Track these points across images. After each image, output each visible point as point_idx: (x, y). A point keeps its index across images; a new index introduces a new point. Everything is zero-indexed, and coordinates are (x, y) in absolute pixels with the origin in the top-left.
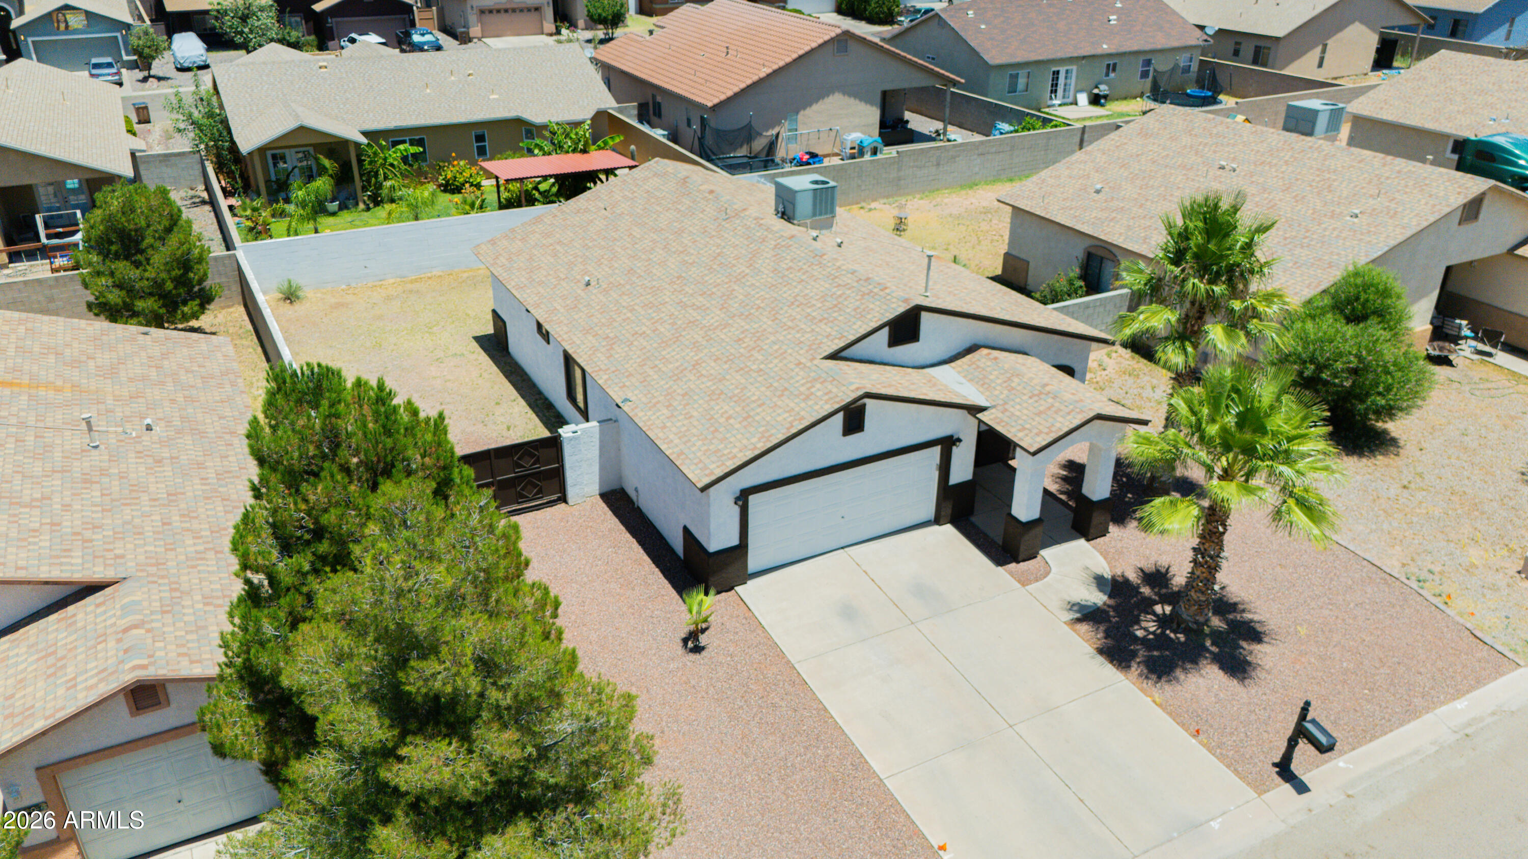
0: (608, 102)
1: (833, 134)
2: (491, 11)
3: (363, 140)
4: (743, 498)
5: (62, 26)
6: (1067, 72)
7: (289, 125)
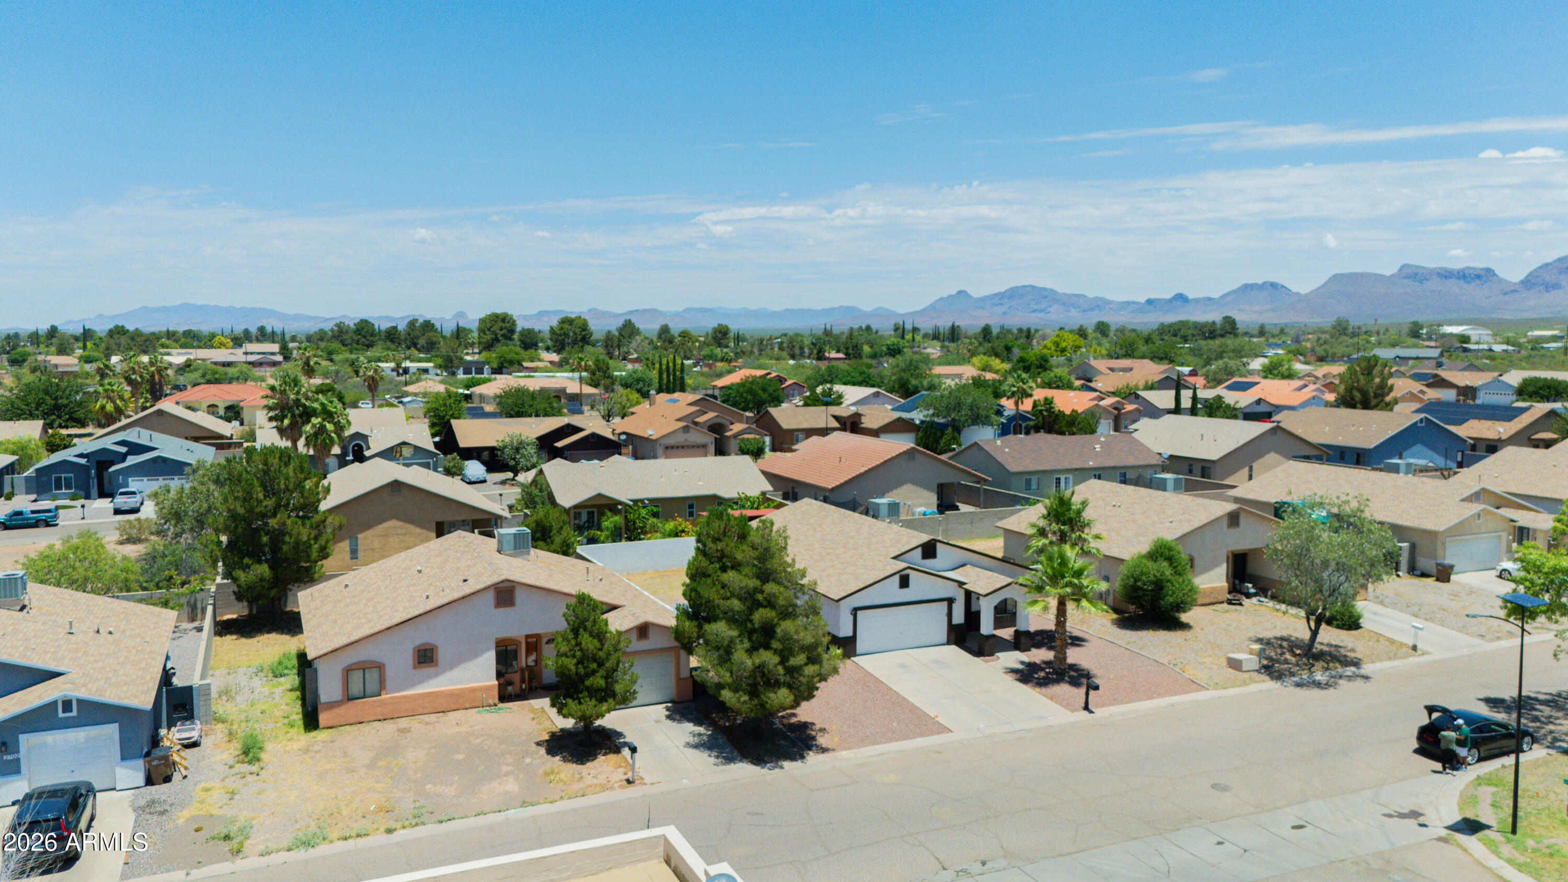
0: (768, 487)
1: (907, 507)
2: (672, 447)
3: (631, 503)
4: (855, 611)
5: (398, 455)
6: (1066, 479)
7: (592, 493)
